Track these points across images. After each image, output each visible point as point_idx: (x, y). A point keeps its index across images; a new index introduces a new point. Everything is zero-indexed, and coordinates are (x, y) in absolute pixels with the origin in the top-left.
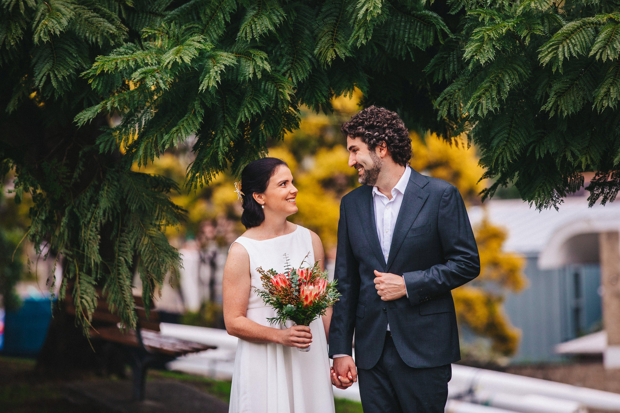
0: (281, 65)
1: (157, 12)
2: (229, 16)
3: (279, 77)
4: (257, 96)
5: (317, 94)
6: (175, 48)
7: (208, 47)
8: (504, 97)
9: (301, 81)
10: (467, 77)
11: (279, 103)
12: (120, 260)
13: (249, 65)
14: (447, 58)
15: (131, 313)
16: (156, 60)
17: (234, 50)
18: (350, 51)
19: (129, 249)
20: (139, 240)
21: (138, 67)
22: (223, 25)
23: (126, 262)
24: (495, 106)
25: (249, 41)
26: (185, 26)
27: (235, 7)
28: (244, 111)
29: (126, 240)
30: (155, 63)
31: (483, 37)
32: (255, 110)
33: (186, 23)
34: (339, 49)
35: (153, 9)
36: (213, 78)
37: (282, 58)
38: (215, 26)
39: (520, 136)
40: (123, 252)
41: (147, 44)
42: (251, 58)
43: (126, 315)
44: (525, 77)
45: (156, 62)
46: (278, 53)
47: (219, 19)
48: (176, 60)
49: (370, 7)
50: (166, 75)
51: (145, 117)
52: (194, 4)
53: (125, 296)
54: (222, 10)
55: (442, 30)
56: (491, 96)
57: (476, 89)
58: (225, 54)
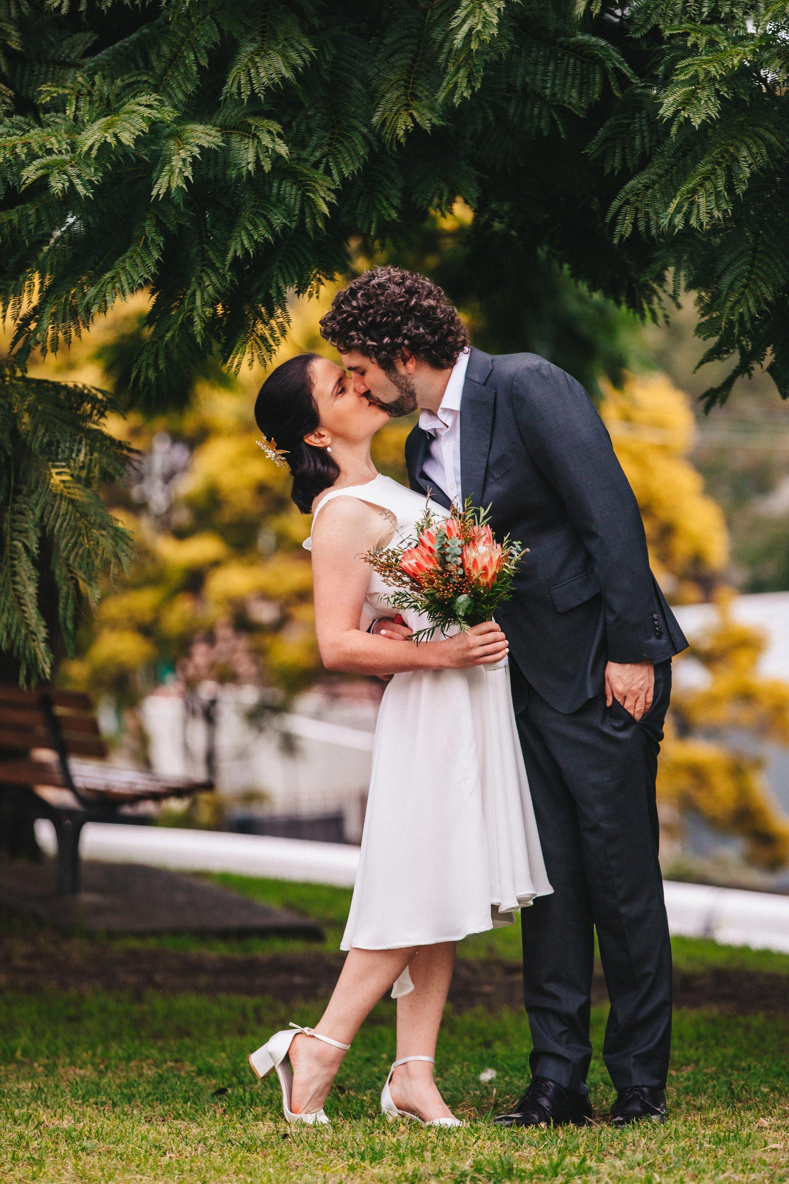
0: (309, 149)
1: (68, 60)
2: (205, 55)
3: (306, 171)
4: (265, 208)
5: (380, 203)
6: (104, 119)
7: (168, 114)
8: (741, 189)
9: (348, 178)
10: (668, 160)
11: (307, 220)
12: (15, 546)
13: (246, 146)
14: (629, 125)
15: (39, 646)
16: (67, 143)
17: (218, 122)
18: (440, 116)
19: (31, 526)
20: (49, 508)
21: (32, 156)
22: (194, 73)
23: (27, 550)
24: (724, 206)
25: (246, 101)
26: (122, 81)
27: (216, 38)
28: (241, 236)
29: (25, 509)
30: (66, 149)
31: (695, 77)
32: (262, 233)
33: (122, 74)
34: (419, 112)
35: (60, 56)
36: (177, 170)
37: (311, 136)
38: (180, 77)
39: (773, 266)
40: (20, 532)
41: (51, 117)
42: (250, 132)
43: (30, 652)
44: (779, 150)
45: (69, 148)
46: (303, 127)
47: (187, 61)
48: (105, 141)
49: (477, 24)
50: (87, 170)
51: (51, 259)
52: (138, 40)
53: (26, 615)
54: (192, 45)
55: (616, 70)
56: (716, 188)
57: (686, 180)
58: (200, 128)
